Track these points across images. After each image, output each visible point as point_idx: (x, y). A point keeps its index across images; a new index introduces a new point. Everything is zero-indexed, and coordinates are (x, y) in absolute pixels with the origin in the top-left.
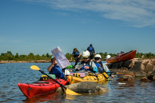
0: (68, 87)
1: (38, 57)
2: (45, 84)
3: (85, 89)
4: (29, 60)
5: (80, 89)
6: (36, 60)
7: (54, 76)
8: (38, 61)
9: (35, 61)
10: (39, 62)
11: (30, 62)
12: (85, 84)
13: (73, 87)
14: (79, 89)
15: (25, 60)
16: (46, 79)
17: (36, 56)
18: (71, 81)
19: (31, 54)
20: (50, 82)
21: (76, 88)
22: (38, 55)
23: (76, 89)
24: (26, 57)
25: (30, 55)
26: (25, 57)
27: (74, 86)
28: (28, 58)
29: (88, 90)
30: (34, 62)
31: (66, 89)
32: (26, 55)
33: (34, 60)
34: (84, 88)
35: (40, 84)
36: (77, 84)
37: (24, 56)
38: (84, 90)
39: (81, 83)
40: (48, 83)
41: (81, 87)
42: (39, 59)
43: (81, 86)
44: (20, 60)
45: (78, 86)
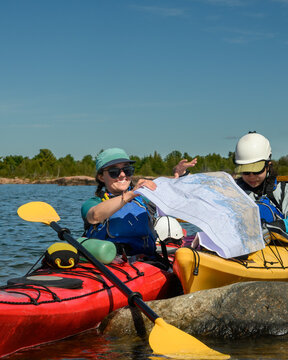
0: (166, 306)
1: (68, 165)
2: (61, 293)
3: (257, 324)
4: (35, 174)
5: (231, 324)
6: (61, 175)
7: (108, 250)
8: (69, 178)
9: (58, 178)
10: (71, 182)
11: (39, 183)
12: (256, 297)
13: (196, 312)
14: (221, 320)
15: (20, 175)
16: (72, 261)
17: (60, 160)
18: (188, 276)
19: (45, 154)
20: (85, 280)
21: (208, 317)
22: (69, 158)
23: (208, 323)
24: (27, 164)
25: (39, 156)
26: (23, 165)
27: (199, 305)
28: (34, 167)
29: (269, 327)
30: (52, 183)
31: (154, 322)
32: (26, 158)
33: (55, 175)
34: (252, 314)
35: (34, 295)
36: (217, 293)
37: (18, 160)
38: (248, 324)
39: (233, 290)
40: (78, 286)
41: (235, 311)
42: (72, 173)
43: (235, 304)
44: (6, 176)
45: (219, 303)
